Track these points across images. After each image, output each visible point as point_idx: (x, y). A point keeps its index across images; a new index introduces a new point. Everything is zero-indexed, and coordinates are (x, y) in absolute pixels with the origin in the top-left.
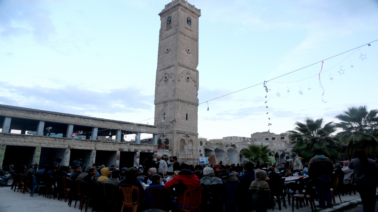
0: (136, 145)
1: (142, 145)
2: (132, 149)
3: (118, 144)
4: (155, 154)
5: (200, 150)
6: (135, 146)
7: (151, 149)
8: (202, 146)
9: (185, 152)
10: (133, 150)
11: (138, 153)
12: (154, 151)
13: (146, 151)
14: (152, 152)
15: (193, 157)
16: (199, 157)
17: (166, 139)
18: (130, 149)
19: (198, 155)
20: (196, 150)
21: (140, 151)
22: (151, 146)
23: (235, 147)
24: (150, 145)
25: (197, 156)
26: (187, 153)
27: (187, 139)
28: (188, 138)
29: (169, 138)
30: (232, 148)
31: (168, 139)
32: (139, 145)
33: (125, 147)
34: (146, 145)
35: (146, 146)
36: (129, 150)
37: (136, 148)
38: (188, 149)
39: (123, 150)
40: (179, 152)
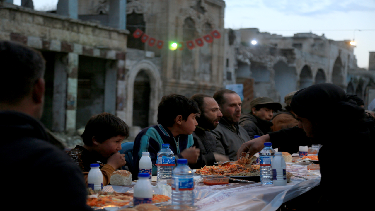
0: (67, 24)
1: (85, 26)
2: (55, 39)
3: (7, 13)
4: (121, 63)
5: (228, 61)
6: (63, 27)
7: (111, 46)
8: (233, 47)
9: (193, 63)
10: (56, 46)
11: (73, 58)
12: (117, 55)
13: (97, 53)
14: (112, 55)
15: (211, 81)
16: (225, 83)
17: (134, 13)
18: (47, 39)
19: (223, 75)
20: (220, 58)
21: (78, 49)
22: (110, 35)
23: (289, 56)
24: (107, 28)
25: (220, 78)
26: (197, 66)
27: (199, 18)
28: (202, 15)
29: (145, 10)
30: (284, 59)
31: (141, 15)
32: (76, 24)
33: (32, 30)
34: (96, 27)
35: (97, 31)
36: (44, 43)
37: (68, 35)
38: (201, 55)
39: (25, 42)
40: (179, 61)
